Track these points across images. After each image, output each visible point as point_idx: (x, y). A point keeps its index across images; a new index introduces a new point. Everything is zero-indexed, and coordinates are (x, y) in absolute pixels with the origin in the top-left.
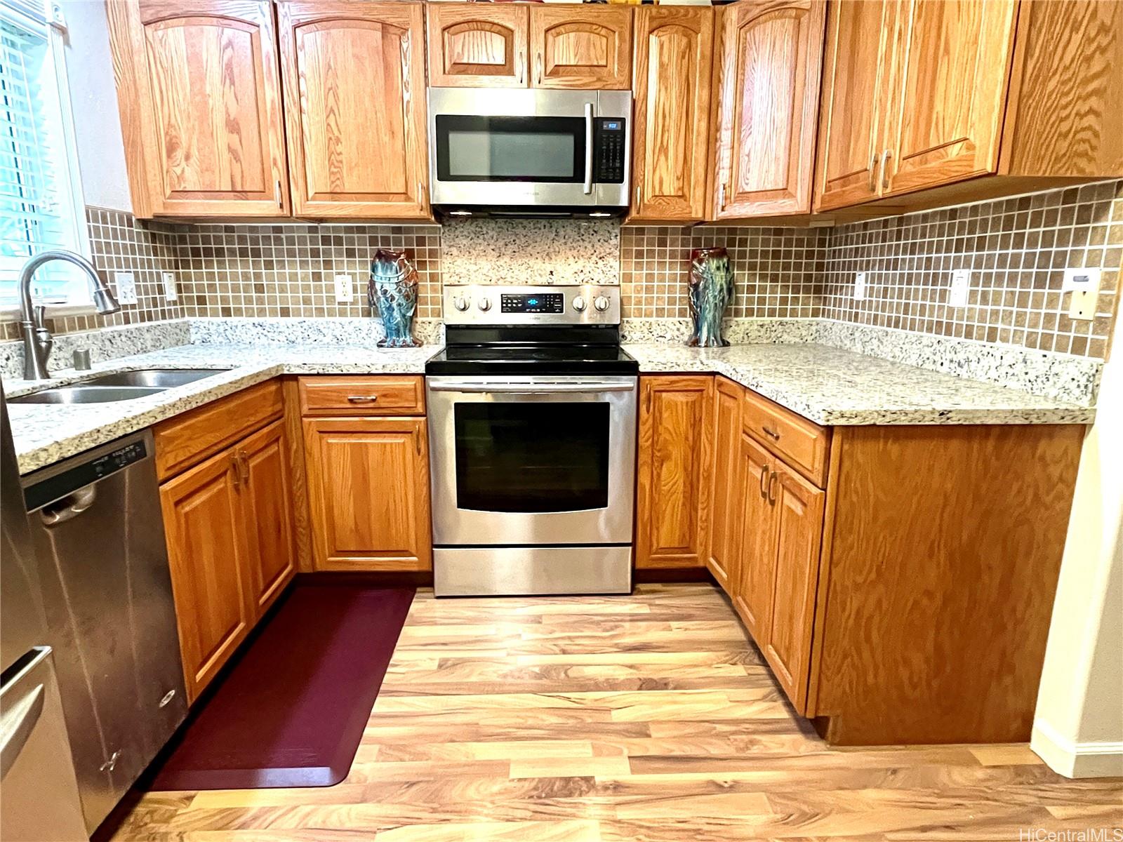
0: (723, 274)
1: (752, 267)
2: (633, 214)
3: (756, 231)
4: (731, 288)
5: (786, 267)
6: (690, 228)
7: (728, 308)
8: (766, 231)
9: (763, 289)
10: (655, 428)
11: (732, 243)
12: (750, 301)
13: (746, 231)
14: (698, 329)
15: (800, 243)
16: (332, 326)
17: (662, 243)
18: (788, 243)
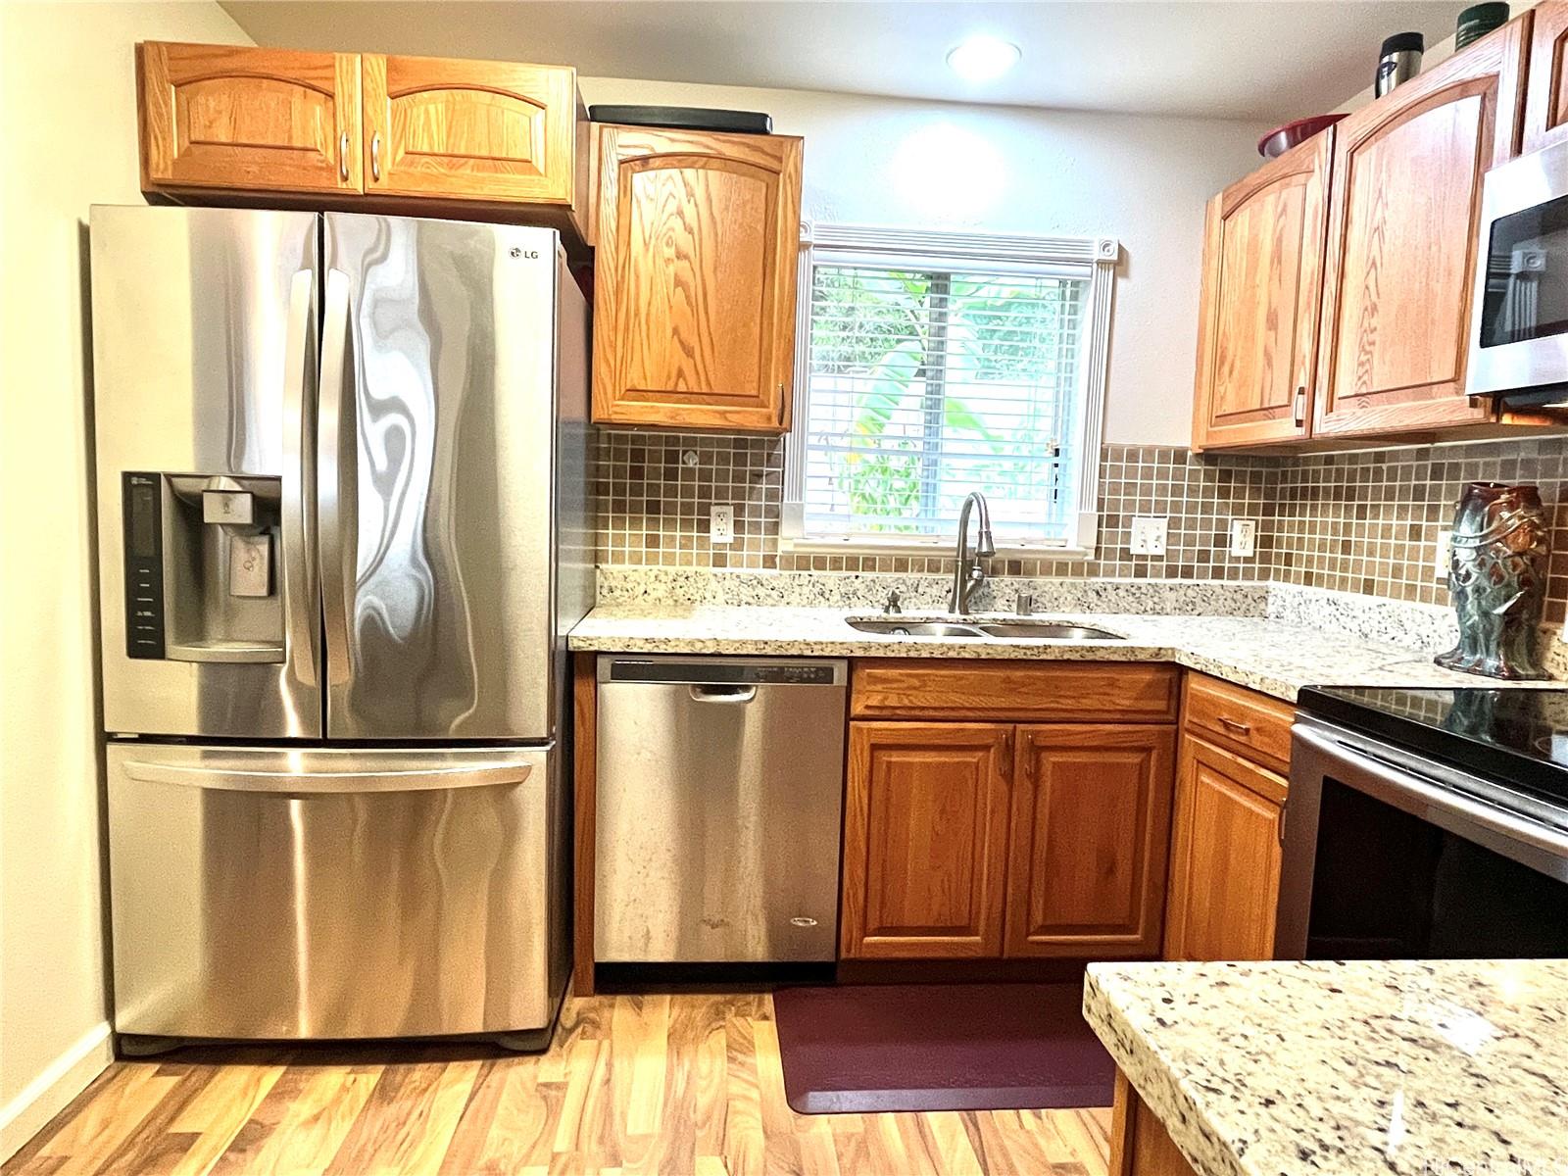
16: (1418, 616)
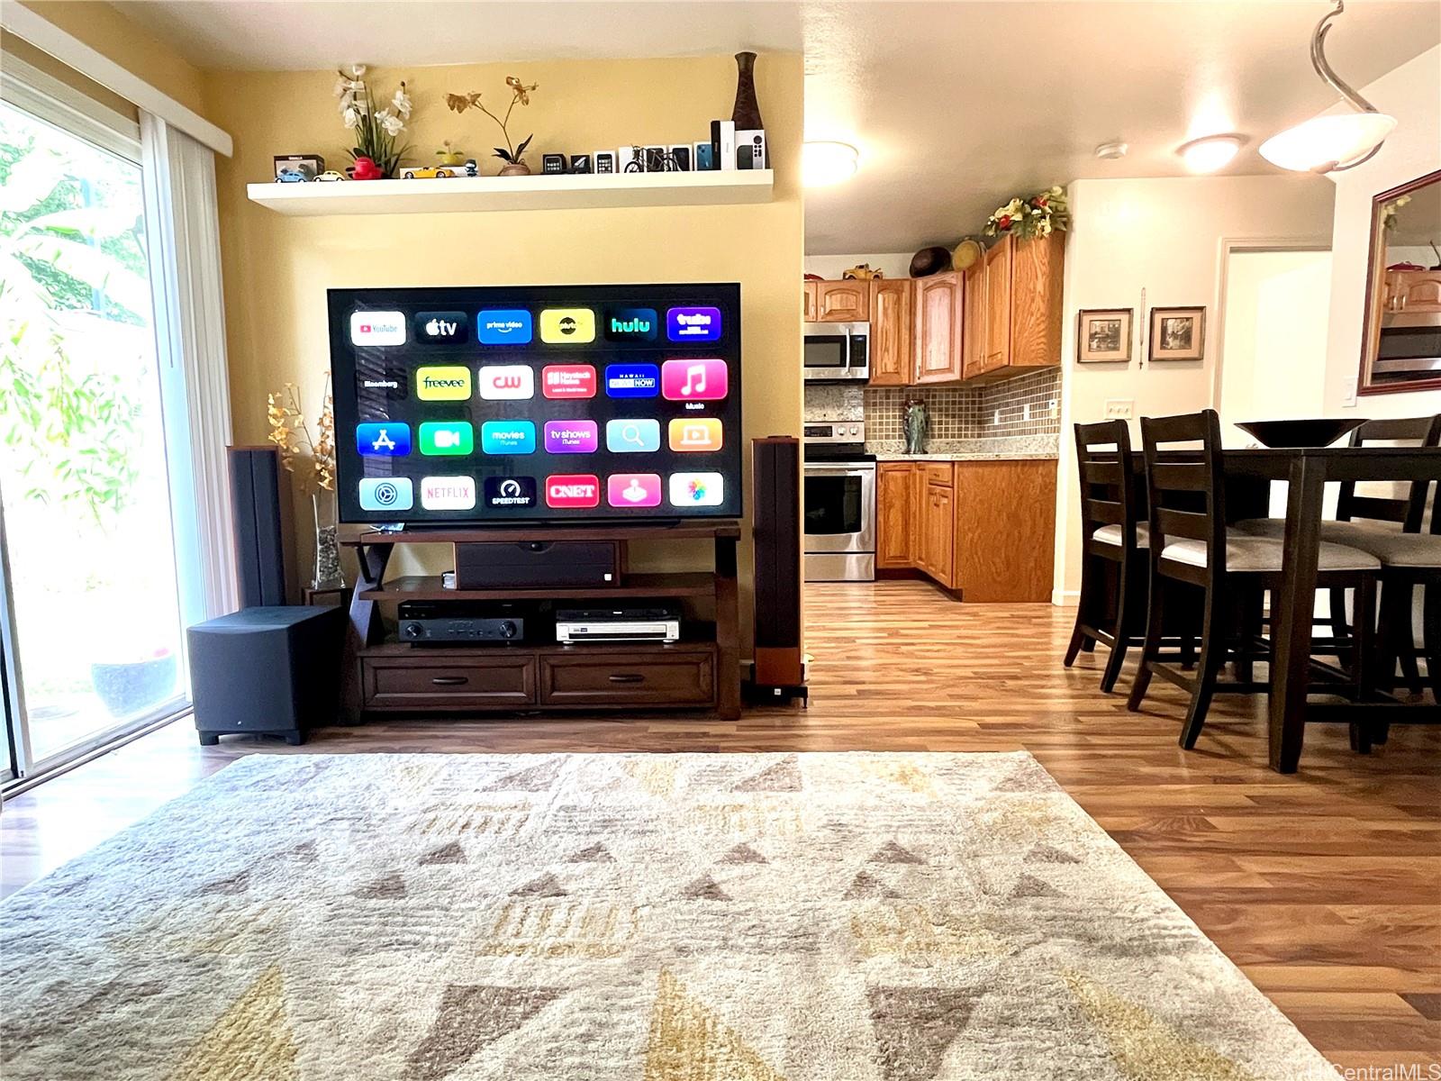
0: (922, 413)
1: (940, 410)
2: (871, 382)
3: (941, 390)
4: (927, 421)
5: (960, 409)
6: (902, 388)
7: (926, 432)
8: (948, 390)
9: (947, 423)
10: (885, 490)
11: (927, 397)
12: (940, 429)
13: (935, 390)
14: (909, 443)
15: (967, 396)
17: (888, 398)
18: (961, 396)
